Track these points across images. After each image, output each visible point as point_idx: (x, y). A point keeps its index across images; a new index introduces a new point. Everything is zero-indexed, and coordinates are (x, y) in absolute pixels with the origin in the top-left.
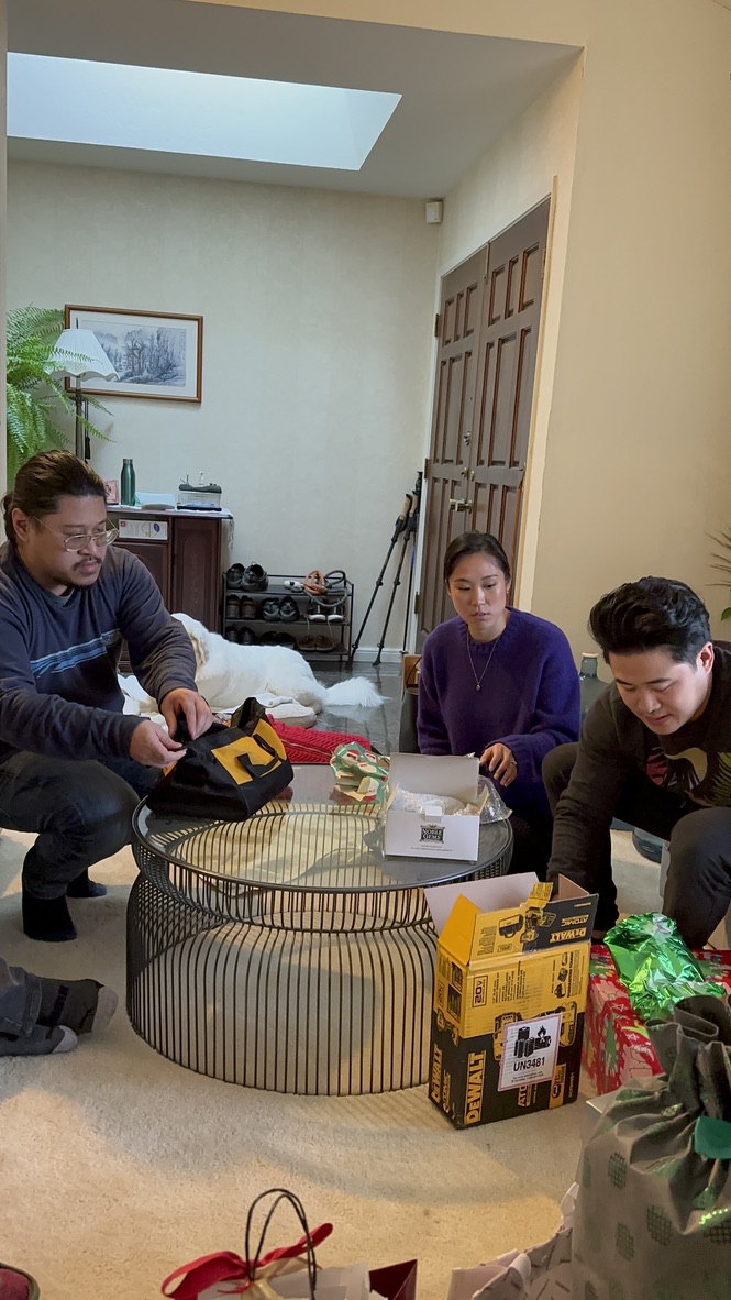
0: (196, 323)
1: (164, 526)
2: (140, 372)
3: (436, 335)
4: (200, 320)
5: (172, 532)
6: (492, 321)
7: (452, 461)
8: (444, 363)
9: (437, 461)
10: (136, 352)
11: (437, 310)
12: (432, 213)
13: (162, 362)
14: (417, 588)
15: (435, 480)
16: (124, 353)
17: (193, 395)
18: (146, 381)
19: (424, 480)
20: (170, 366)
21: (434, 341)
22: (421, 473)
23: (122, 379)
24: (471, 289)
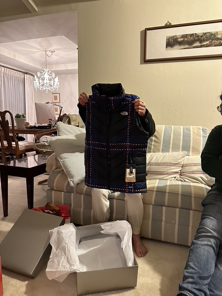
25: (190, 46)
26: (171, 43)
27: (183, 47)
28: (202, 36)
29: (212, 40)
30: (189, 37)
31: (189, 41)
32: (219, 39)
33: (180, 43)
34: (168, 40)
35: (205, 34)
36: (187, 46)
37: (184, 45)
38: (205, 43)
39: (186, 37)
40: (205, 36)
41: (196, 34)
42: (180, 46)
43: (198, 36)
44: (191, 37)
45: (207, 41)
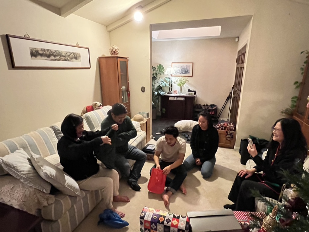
0: (192, 64)
1: (184, 98)
2: (183, 72)
4: (193, 63)
5: (185, 99)
6: (241, 63)
8: (237, 68)
9: (235, 86)
10: (182, 70)
11: (237, 57)
12: (237, 40)
13: (186, 71)
14: (231, 108)
15: (234, 90)
16: (180, 69)
17: (191, 75)
18: (184, 74)
20: (188, 71)
21: (236, 63)
22: (232, 88)
23: (180, 74)
24: (240, 56)
25: (49, 59)
26: (34, 54)
27: (43, 58)
28: (54, 52)
29: (61, 56)
30: (46, 52)
31: (47, 55)
32: (63, 56)
33: (41, 55)
34: (31, 51)
35: (56, 51)
36: (46, 58)
37: (44, 57)
38: (56, 58)
39: (44, 51)
40: (56, 53)
41: (50, 50)
42: (42, 57)
43: (52, 52)
44: (47, 51)
45: (58, 56)
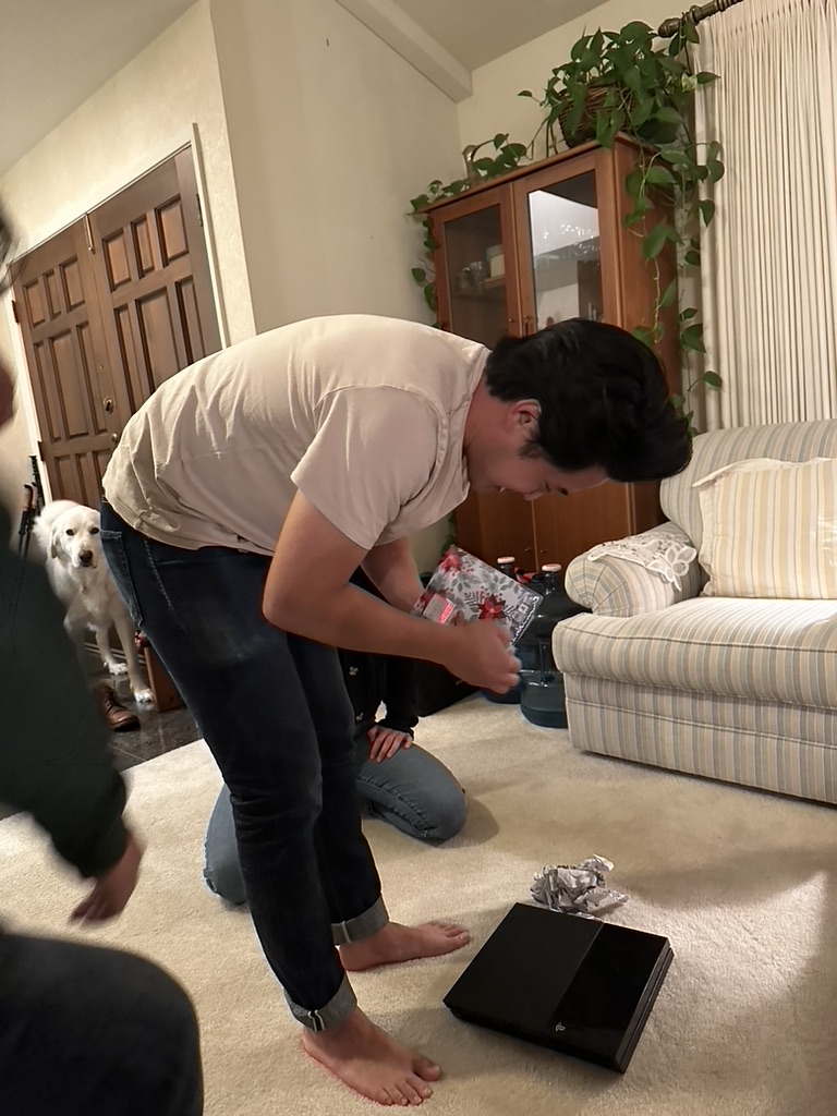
3: (17, 321)
6: (113, 288)
7: (86, 434)
8: (37, 345)
9: (58, 439)
15: (58, 459)
19: (40, 464)
21: (16, 327)
22: (34, 458)
24: (63, 266)
